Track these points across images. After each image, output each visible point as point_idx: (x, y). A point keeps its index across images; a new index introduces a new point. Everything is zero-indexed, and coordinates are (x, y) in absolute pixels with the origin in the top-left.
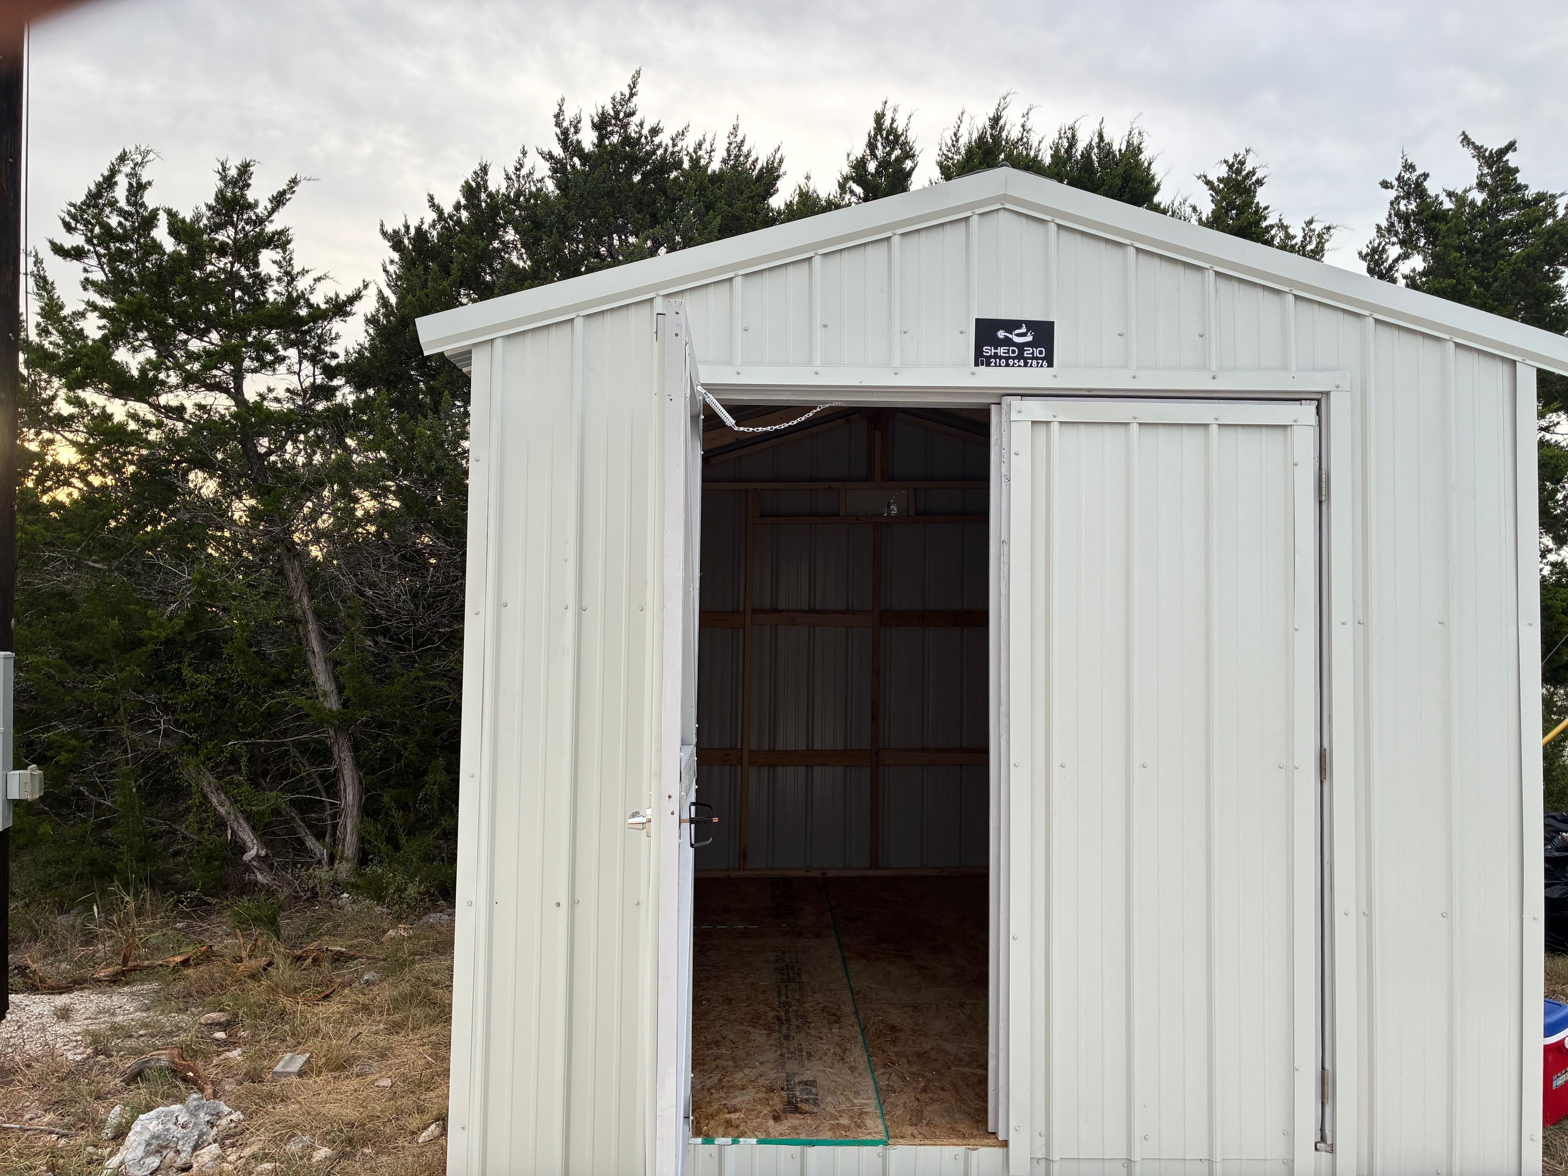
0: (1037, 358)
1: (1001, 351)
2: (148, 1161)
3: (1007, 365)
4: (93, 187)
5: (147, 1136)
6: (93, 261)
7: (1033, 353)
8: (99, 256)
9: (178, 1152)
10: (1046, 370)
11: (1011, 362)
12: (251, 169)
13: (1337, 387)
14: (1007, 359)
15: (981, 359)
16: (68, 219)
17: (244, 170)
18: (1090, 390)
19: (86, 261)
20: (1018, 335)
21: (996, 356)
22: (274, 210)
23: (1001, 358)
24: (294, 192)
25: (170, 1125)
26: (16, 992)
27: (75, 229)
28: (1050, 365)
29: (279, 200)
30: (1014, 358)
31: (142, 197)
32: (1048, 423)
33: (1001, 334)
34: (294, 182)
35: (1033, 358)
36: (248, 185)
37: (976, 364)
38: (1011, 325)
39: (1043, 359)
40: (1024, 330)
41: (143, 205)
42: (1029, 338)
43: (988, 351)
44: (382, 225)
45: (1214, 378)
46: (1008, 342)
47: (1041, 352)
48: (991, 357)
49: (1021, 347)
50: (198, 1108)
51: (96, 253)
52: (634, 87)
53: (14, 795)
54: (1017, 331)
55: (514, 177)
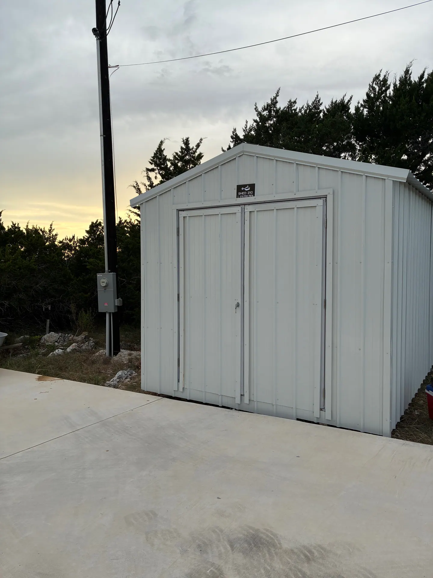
0: (251, 194)
1: (242, 193)
2: (117, 380)
3: (244, 197)
4: (155, 152)
5: (119, 375)
6: (157, 171)
7: (250, 193)
8: (158, 170)
9: (123, 379)
10: (253, 197)
11: (245, 196)
12: (189, 139)
13: (329, 193)
14: (244, 195)
15: (238, 196)
16: (151, 161)
17: (187, 139)
18: (265, 201)
19: (155, 171)
20: (246, 188)
21: (241, 195)
22: (197, 149)
23: (243, 195)
24: (202, 142)
25: (123, 374)
26: (122, 349)
27: (153, 163)
28: (254, 196)
29: (198, 146)
30: (245, 195)
31: (163, 153)
32: (254, 211)
33: (243, 189)
34: (201, 140)
35: (250, 194)
36: (189, 144)
37: (237, 198)
38: (245, 186)
39: (252, 194)
40: (248, 187)
41: (164, 155)
42: (249, 189)
43: (240, 194)
44: (222, 148)
45: (295, 194)
46: (244, 191)
47: (252, 193)
48: (240, 195)
49: (247, 191)
50: (129, 371)
51: (157, 169)
52: (278, 94)
53: (116, 305)
54: (246, 187)
55: (245, 130)
